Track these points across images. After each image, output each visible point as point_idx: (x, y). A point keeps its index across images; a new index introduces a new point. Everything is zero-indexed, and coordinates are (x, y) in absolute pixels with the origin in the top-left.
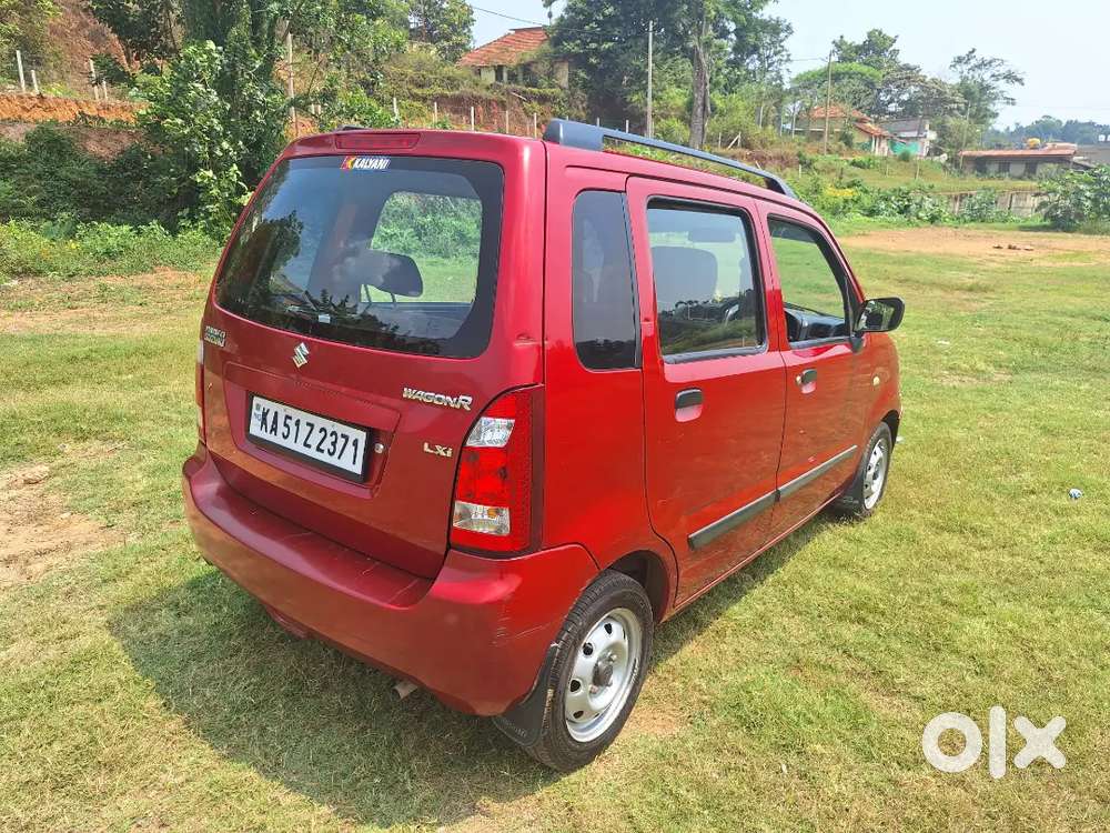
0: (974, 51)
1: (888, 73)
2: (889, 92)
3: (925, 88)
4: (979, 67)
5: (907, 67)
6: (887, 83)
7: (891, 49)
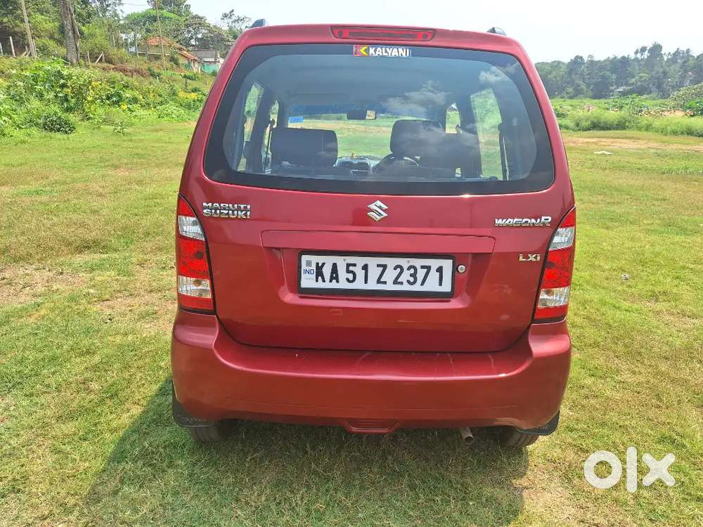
0: (233, 11)
1: (187, 20)
2: (189, 32)
3: (210, 31)
4: (237, 21)
5: (196, 17)
6: (187, 26)
7: (185, 4)
